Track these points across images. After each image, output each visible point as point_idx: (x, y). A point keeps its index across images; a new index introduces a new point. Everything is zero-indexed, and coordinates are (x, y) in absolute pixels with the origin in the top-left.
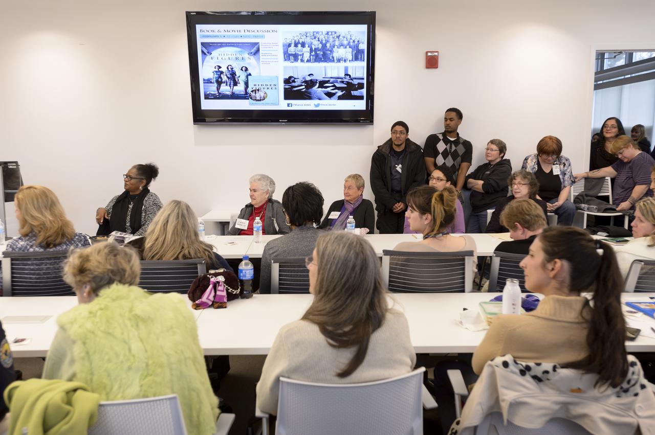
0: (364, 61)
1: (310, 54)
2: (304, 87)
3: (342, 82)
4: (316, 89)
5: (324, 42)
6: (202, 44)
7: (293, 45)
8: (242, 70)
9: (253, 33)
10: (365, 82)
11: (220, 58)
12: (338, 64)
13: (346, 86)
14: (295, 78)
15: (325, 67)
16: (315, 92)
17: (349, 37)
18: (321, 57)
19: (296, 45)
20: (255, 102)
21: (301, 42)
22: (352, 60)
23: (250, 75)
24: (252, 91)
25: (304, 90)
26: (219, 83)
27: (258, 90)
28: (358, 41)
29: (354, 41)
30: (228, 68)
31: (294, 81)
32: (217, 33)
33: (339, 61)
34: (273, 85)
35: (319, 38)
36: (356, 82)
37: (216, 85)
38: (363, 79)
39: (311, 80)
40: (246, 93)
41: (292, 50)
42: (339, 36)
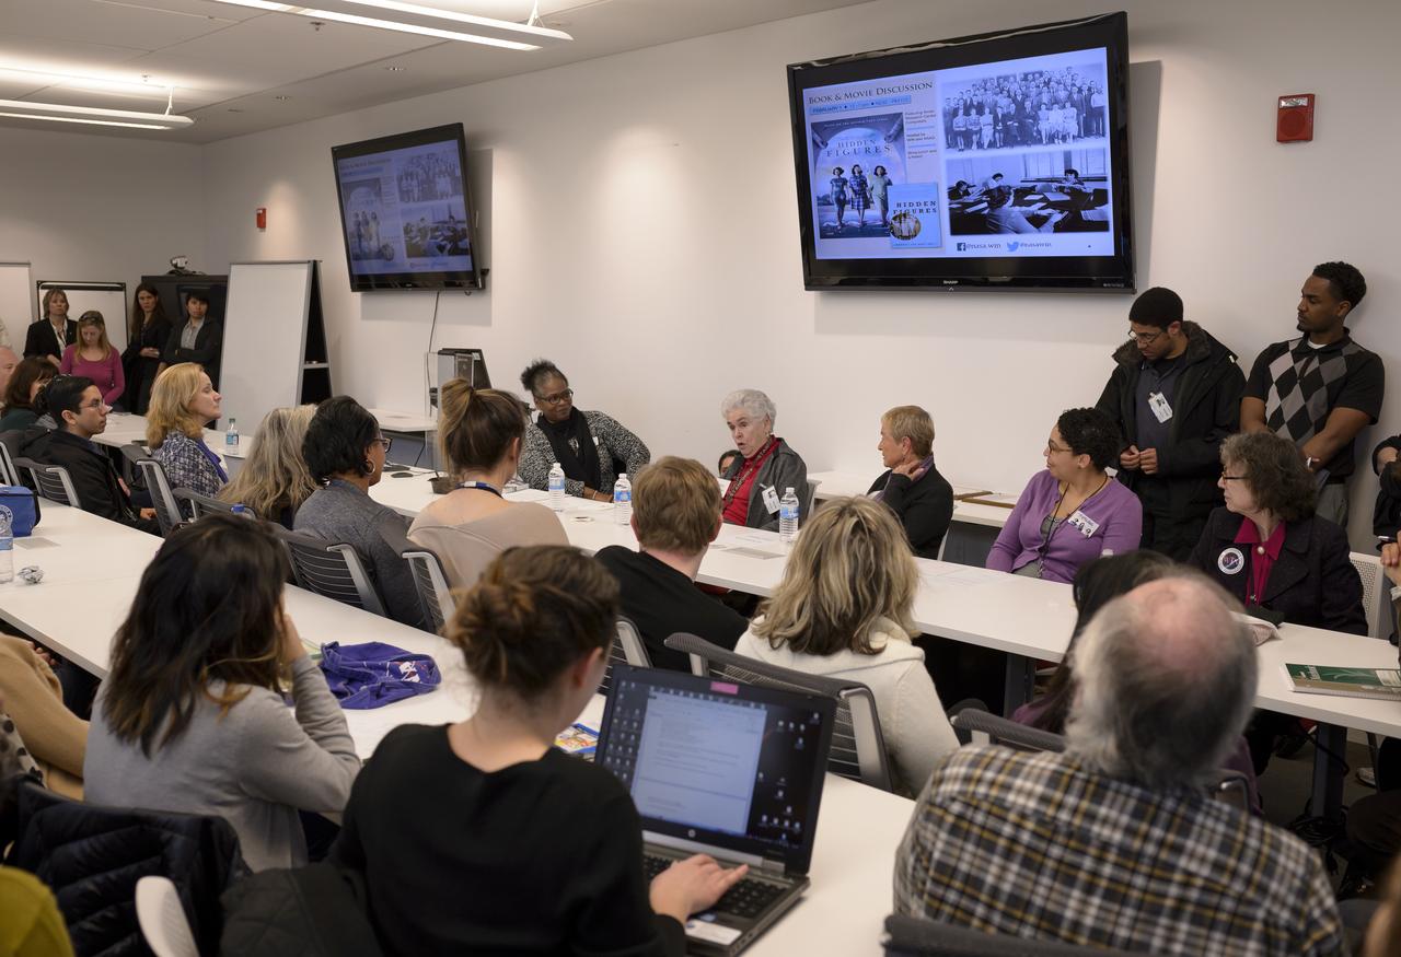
0: (1103, 135)
1: (994, 128)
2: (985, 205)
3: (1061, 189)
4: (1011, 210)
5: (1019, 98)
7: (961, 112)
8: (876, 174)
9: (892, 95)
11: (840, 152)
12: (1051, 148)
13: (1068, 198)
14: (969, 187)
15: (1024, 156)
16: (1008, 215)
17: (1069, 82)
18: (1015, 133)
19: (967, 113)
20: (900, 241)
21: (975, 103)
22: (1079, 136)
23: (889, 183)
24: (895, 218)
25: (986, 212)
26: (842, 203)
27: (905, 215)
28: (1089, 89)
29: (1080, 90)
30: (854, 173)
31: (967, 193)
32: (834, 103)
33: (1052, 139)
34: (929, 203)
35: (1008, 91)
36: (1089, 187)
37: (836, 207)
38: (1104, 179)
39: (999, 189)
40: (886, 223)
41: (960, 122)
42: (1050, 80)
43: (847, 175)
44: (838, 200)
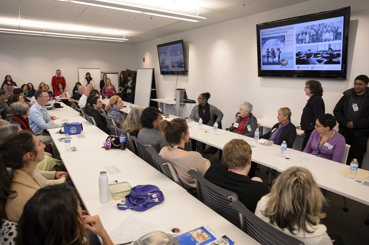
0: (341, 39)
1: (310, 38)
2: (306, 57)
3: (327, 53)
4: (312, 59)
5: (317, 31)
6: (262, 39)
7: (301, 34)
8: (277, 50)
9: (283, 31)
10: (341, 52)
11: (269, 45)
12: (325, 43)
13: (329, 56)
14: (301, 53)
15: (317, 45)
16: (312, 60)
17: (332, 26)
18: (315, 39)
19: (302, 35)
20: (283, 66)
21: (305, 32)
22: (334, 40)
23: (281, 52)
24: (281, 61)
25: (306, 59)
26: (268, 57)
27: (284, 60)
28: (338, 27)
29: (335, 28)
30: (272, 50)
31: (301, 54)
32: (268, 33)
33: (325, 41)
34: (291, 57)
35: (314, 29)
36: (335, 53)
37: (267, 58)
38: (340, 51)
39: (310, 53)
40: (279, 61)
41: (300, 37)
42: (326, 26)
43: (270, 50)
44: (267, 56)
